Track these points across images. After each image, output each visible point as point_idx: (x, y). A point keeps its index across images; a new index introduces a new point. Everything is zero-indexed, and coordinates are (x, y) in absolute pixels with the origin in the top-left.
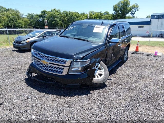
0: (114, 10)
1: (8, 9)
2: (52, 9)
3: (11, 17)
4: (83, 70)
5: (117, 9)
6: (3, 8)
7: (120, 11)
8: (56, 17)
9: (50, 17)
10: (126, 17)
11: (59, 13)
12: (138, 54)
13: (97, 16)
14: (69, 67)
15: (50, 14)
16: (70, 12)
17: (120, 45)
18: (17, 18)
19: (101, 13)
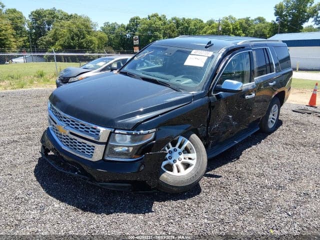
0: (277, 14)
1: (71, 16)
2: (150, 15)
3: (75, 30)
4: (136, 154)
5: (282, 12)
6: (62, 13)
7: (290, 17)
8: (157, 30)
9: (145, 30)
10: (302, 28)
11: (162, 23)
12: (310, 114)
13: (238, 26)
14: (106, 144)
15: (147, 23)
16: (184, 19)
17: (251, 94)
18: (85, 32)
19: (247, 20)
